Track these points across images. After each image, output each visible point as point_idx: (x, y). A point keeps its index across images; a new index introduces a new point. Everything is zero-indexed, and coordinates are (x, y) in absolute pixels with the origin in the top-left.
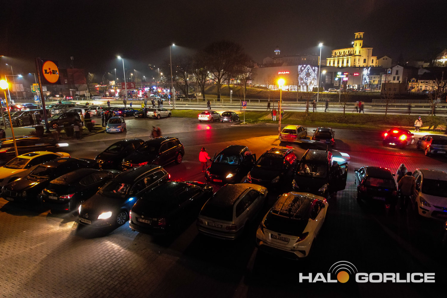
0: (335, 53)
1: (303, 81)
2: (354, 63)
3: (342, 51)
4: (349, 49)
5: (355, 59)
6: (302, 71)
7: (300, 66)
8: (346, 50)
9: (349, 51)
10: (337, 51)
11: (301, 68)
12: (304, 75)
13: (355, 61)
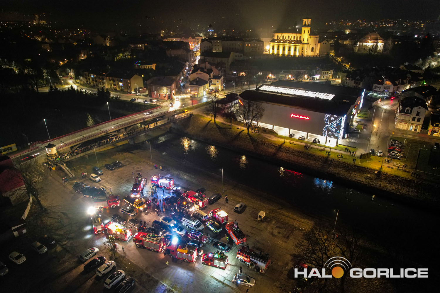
0: (278, 36)
1: (331, 132)
2: (303, 52)
3: (286, 35)
4: (295, 35)
5: (303, 47)
6: (331, 121)
7: (328, 115)
8: (292, 36)
9: (294, 37)
10: (281, 35)
11: (329, 118)
12: (334, 127)
13: (303, 49)
